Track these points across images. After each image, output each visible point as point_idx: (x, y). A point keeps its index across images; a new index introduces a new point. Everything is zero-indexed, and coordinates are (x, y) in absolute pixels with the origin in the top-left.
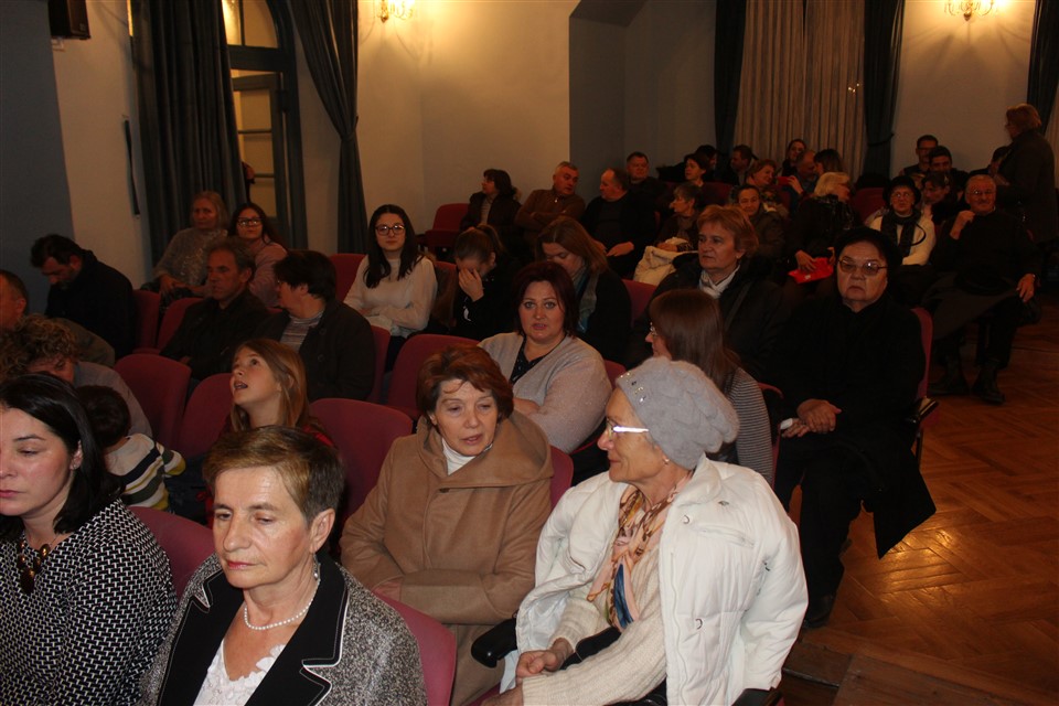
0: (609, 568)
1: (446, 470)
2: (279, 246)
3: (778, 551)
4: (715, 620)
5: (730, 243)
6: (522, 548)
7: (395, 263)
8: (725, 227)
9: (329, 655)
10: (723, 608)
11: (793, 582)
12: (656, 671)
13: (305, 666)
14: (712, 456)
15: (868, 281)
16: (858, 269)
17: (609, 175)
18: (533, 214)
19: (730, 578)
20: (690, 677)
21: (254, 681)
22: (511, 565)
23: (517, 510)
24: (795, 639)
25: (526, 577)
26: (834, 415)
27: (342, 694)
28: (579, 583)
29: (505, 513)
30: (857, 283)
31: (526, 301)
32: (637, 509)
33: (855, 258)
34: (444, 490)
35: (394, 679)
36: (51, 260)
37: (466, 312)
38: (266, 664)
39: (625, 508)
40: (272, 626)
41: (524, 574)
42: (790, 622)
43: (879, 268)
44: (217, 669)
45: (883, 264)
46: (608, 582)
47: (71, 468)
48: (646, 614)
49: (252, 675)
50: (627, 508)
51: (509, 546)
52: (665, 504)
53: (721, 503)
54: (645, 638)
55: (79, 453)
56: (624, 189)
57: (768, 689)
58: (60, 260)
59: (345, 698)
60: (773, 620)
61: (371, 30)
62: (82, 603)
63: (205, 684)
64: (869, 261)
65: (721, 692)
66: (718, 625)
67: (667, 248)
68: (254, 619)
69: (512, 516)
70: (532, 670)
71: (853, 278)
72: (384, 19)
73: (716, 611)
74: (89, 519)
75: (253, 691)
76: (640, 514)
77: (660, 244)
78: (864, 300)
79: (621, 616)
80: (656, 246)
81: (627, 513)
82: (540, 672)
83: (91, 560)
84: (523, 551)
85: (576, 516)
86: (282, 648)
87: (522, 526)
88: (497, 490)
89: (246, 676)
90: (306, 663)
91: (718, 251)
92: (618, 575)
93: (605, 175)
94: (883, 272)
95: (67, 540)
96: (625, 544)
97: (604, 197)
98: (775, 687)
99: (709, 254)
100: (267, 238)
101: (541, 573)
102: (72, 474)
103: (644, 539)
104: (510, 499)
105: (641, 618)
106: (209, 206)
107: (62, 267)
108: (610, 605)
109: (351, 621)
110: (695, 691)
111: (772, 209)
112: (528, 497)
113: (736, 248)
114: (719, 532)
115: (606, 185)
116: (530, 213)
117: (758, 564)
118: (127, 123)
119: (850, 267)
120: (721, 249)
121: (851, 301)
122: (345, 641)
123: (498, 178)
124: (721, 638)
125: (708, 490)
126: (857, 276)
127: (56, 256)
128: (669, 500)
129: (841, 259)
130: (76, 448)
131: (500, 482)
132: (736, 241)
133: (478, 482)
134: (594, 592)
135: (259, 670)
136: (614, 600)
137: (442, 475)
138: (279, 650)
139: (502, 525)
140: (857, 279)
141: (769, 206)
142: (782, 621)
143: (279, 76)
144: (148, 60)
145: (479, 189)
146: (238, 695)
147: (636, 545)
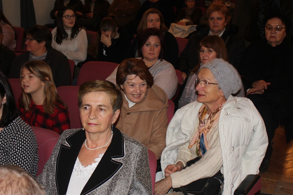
0: (197, 135)
1: (128, 106)
3: (258, 124)
4: (238, 148)
6: (160, 133)
7: (69, 32)
9: (121, 154)
10: (240, 144)
11: (263, 135)
12: (218, 166)
13: (113, 159)
14: (234, 95)
15: (277, 34)
16: (273, 29)
18: (116, 9)
19: (243, 133)
20: (231, 167)
21: (94, 166)
22: (157, 139)
23: (157, 119)
24: (264, 156)
25: (163, 143)
27: (128, 166)
28: (185, 142)
29: (153, 120)
30: (273, 35)
31: (147, 43)
32: (205, 114)
33: (272, 25)
34: (129, 114)
35: (144, 160)
37: (104, 52)
38: (98, 160)
39: (200, 114)
40: (97, 148)
41: (162, 143)
42: (263, 150)
43: (282, 28)
44: (78, 164)
45: (284, 26)
46: (197, 140)
47: (2, 103)
48: (212, 147)
49: (93, 164)
50: (201, 114)
51: (155, 133)
52: (218, 110)
53: (238, 108)
54: (213, 155)
55: (5, 98)
57: (256, 174)
59: (129, 167)
60: (257, 149)
62: (15, 150)
63: (74, 170)
64: (278, 26)
65: (240, 175)
66: (239, 150)
67: (182, 24)
68: (90, 146)
69: (155, 122)
70: (173, 171)
71: (271, 33)
73: (238, 145)
74: (12, 122)
75: (95, 169)
76: (207, 116)
77: (178, 22)
78: (276, 42)
79: (203, 152)
80: (176, 23)
81: (202, 116)
82: (176, 171)
83: (17, 135)
84: (161, 135)
85: (182, 118)
86: (103, 154)
87: (159, 125)
88: (148, 112)
89: (91, 164)
90: (113, 158)
91: (220, 23)
92: (202, 137)
94: (283, 30)
95: (4, 129)
96: (203, 126)
98: (258, 174)
101: (168, 141)
102: (3, 105)
103: (211, 123)
104: (154, 116)
105: (211, 148)
108: (198, 148)
109: (127, 144)
110: (232, 172)
112: (160, 115)
114: (239, 117)
117: (252, 129)
119: (271, 28)
121: (271, 42)
122: (126, 150)
124: (240, 155)
125: (234, 103)
126: (273, 32)
128: (220, 109)
129: (266, 25)
130: (4, 96)
131: (150, 109)
132: (226, 19)
133: (142, 110)
134: (191, 145)
135: (95, 162)
136: (200, 147)
137: (127, 108)
138: (101, 156)
139: (151, 125)
140: (273, 33)
141: (228, 4)
142: (259, 150)
146: (88, 171)
147: (208, 126)
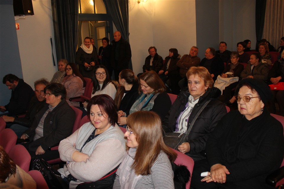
2: (79, 77)
5: (202, 83)
7: (101, 85)
8: (200, 76)
17: (208, 50)
26: (225, 175)
36: (8, 82)
56: (213, 55)
58: (11, 82)
61: (134, 7)
72: (139, 2)
91: (198, 87)
93: (207, 50)
97: (206, 58)
99: (194, 89)
100: (74, 75)
106: (63, 64)
107: (11, 84)
111: (265, 62)
113: (205, 85)
115: (207, 54)
116: (182, 63)
118: (51, 39)
120: (199, 86)
123: (174, 51)
127: (9, 81)
143: (107, 22)
144: (56, 20)
145: (168, 55)
